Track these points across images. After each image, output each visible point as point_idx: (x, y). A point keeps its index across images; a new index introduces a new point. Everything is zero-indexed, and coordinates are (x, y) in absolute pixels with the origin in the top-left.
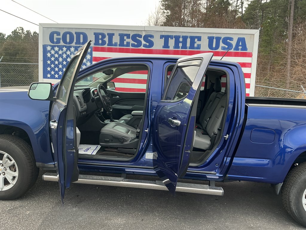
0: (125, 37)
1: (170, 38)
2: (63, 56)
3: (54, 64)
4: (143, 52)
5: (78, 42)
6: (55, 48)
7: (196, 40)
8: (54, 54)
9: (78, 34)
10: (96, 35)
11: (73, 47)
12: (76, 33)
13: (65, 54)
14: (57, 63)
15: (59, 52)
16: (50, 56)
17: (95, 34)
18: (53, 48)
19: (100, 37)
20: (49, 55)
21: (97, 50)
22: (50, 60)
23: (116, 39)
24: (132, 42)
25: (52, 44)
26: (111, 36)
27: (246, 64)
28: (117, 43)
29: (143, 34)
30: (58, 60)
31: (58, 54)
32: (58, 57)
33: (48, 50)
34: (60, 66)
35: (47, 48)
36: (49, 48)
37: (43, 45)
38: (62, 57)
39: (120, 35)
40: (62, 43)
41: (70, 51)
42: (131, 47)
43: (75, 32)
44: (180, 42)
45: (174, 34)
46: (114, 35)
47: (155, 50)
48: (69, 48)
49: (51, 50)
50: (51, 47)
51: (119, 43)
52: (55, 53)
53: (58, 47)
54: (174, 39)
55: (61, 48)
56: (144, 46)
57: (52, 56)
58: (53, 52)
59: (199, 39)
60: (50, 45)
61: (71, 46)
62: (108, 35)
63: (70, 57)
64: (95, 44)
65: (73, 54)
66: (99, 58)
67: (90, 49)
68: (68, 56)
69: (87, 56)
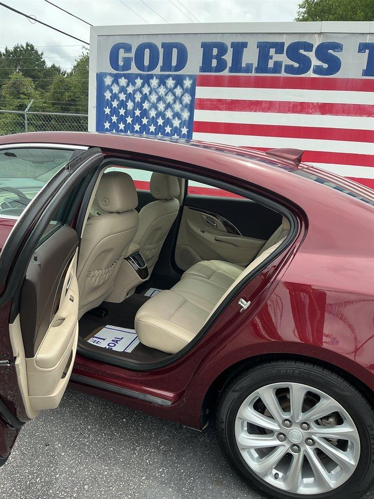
0: (272, 51)
2: (134, 98)
3: (118, 114)
4: (313, 85)
5: (167, 66)
6: (120, 80)
8: (117, 93)
9: (168, 47)
10: (207, 48)
11: (156, 78)
12: (164, 45)
13: (138, 93)
14: (122, 112)
15: (128, 89)
16: (111, 97)
17: (204, 45)
18: (116, 79)
19: (215, 51)
20: (108, 95)
21: (205, 82)
22: (111, 106)
23: (251, 56)
24: (287, 61)
25: (115, 72)
26: (239, 48)
28: (252, 64)
29: (316, 42)
30: (125, 107)
31: (126, 94)
32: (125, 100)
33: (107, 84)
34: (129, 120)
35: (105, 80)
36: (108, 81)
37: (97, 74)
38: (133, 100)
39: (260, 45)
40: (134, 70)
41: (149, 85)
42: (283, 74)
43: (162, 43)
46: (246, 47)
47: (342, 80)
48: (147, 80)
49: (112, 85)
50: (113, 79)
51: (255, 65)
52: (120, 92)
53: (125, 78)
55: (131, 79)
56: (315, 72)
57: (115, 97)
58: (116, 89)
60: (110, 74)
61: (152, 74)
62: (231, 47)
63: (149, 101)
64: (203, 69)
65: (156, 92)
66: (209, 102)
67: (191, 82)
68: (145, 98)
69: (183, 97)
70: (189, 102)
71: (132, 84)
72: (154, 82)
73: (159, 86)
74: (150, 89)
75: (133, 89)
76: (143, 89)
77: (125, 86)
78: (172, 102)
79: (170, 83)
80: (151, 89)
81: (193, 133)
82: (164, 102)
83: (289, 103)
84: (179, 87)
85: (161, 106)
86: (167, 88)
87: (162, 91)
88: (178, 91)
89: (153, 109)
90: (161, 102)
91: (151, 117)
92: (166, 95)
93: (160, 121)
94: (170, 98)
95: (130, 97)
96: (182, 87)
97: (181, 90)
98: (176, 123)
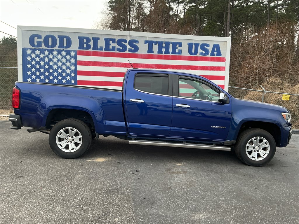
0: (111, 42)
1: (153, 44)
2: (45, 60)
3: (35, 68)
5: (61, 45)
6: (36, 52)
7: (177, 46)
8: (34, 57)
9: (61, 38)
10: (81, 39)
11: (56, 51)
12: (59, 36)
13: (47, 58)
14: (38, 66)
15: (40, 56)
16: (31, 60)
17: (79, 38)
18: (33, 51)
19: (85, 41)
20: (29, 59)
21: (81, 53)
22: (31, 64)
23: (101, 44)
24: (117, 46)
25: (33, 48)
26: (96, 40)
27: (220, 68)
28: (102, 47)
29: (128, 39)
30: (40, 64)
31: (40, 58)
32: (39, 61)
33: (28, 53)
34: (42, 70)
35: (27, 51)
36: (29, 52)
37: (22, 48)
39: (105, 39)
40: (43, 47)
41: (52, 54)
42: (116, 52)
44: (163, 47)
45: (158, 40)
46: (99, 40)
47: (140, 54)
48: (51, 52)
49: (31, 54)
50: (32, 51)
51: (104, 47)
52: (36, 57)
53: (39, 51)
54: (157, 44)
56: (129, 51)
58: (33, 56)
59: (180, 44)
60: (30, 49)
61: (54, 49)
62: (92, 39)
63: (53, 61)
64: (79, 48)
65: (56, 58)
66: (84, 62)
67: (74, 53)
68: (50, 60)
69: (71, 60)
70: (74, 62)
71: (43, 54)
72: (55, 53)
73: (58, 55)
74: (53, 56)
75: (44, 56)
76: (49, 56)
77: (39, 54)
78: (65, 62)
79: (64, 53)
81: (77, 76)
82: (61, 62)
83: (120, 63)
84: (68, 55)
85: (60, 64)
86: (62, 56)
87: (59, 57)
88: (68, 57)
89: (55, 65)
90: (60, 62)
91: (54, 69)
92: (62, 58)
93: (60, 71)
94: (64, 60)
95: (42, 59)
96: (70, 55)
97: (70, 57)
98: (68, 71)
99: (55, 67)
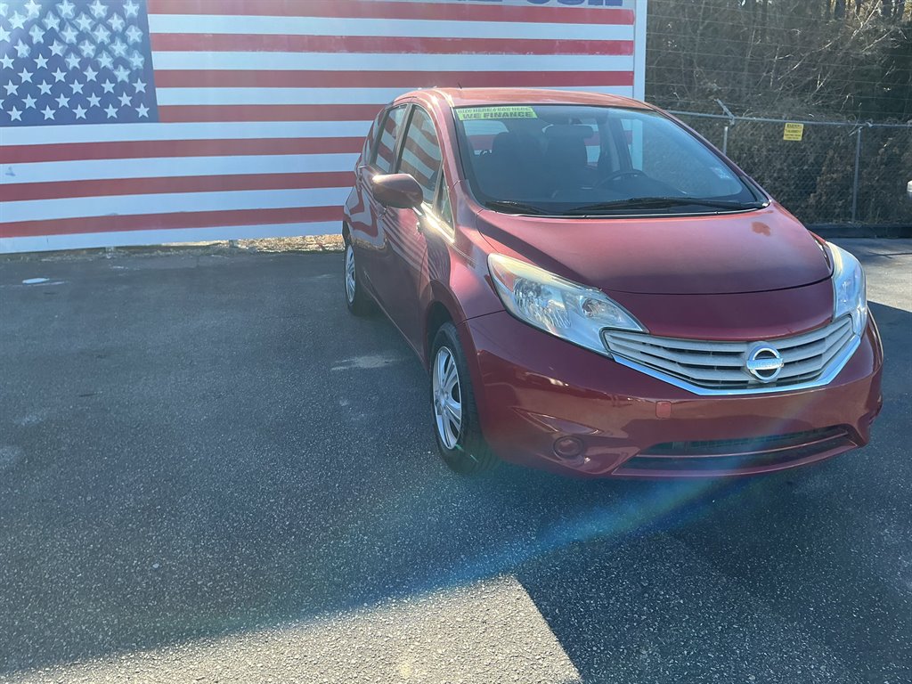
2: (30, 37)
13: (36, 27)
14: (8, 62)
15: (11, 20)
30: (13, 53)
31: (10, 30)
34: (26, 76)
38: (28, 41)
48: (50, 5)
63: (61, 41)
65: (75, 27)
66: (175, 39)
67: (137, 7)
68: (51, 36)
69: (127, 32)
70: (138, 40)
71: (20, 13)
72: (66, 9)
73: (77, 15)
74: (58, 20)
75: (23, 21)
76: (45, 21)
77: (4, 15)
78: (107, 41)
79: (99, 9)
80: (62, 20)
81: (157, 89)
82: (93, 41)
83: (302, 37)
84: (115, 16)
85: (88, 49)
86: (93, 18)
87: (84, 23)
88: (116, 22)
89: (72, 55)
90: (87, 42)
91: (70, 68)
92: (94, 29)
93: (91, 75)
94: (102, 35)
95: (21, 35)
96: (122, 14)
97: (121, 21)
98: (122, 74)
99: (73, 61)
